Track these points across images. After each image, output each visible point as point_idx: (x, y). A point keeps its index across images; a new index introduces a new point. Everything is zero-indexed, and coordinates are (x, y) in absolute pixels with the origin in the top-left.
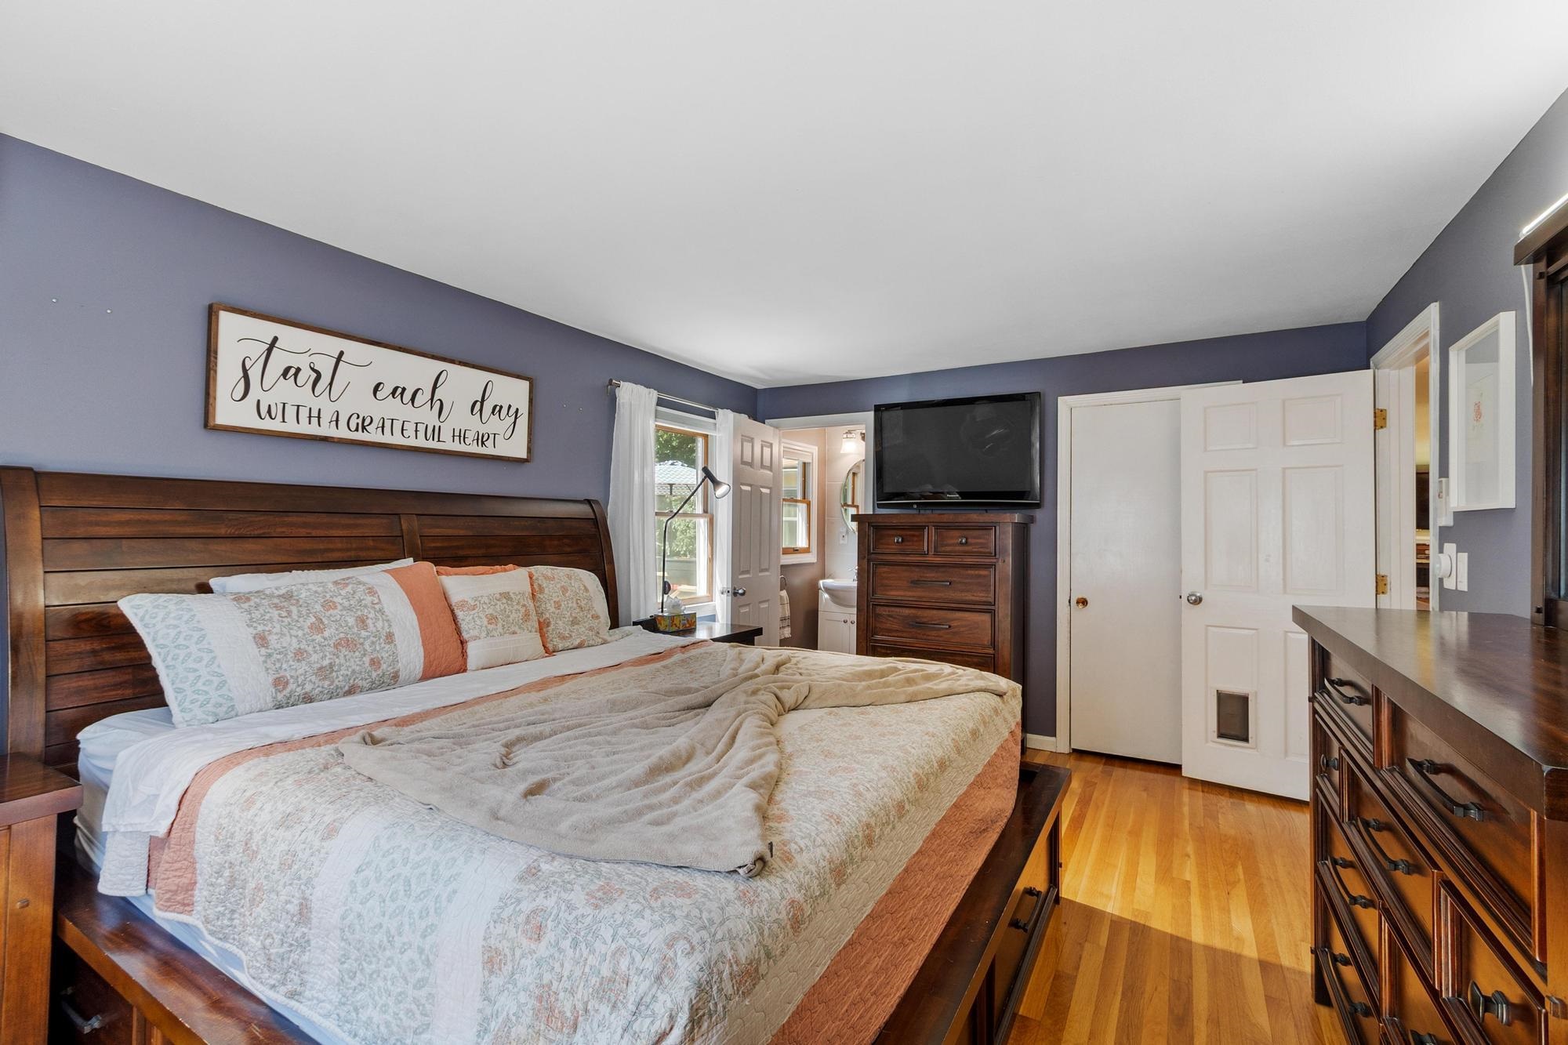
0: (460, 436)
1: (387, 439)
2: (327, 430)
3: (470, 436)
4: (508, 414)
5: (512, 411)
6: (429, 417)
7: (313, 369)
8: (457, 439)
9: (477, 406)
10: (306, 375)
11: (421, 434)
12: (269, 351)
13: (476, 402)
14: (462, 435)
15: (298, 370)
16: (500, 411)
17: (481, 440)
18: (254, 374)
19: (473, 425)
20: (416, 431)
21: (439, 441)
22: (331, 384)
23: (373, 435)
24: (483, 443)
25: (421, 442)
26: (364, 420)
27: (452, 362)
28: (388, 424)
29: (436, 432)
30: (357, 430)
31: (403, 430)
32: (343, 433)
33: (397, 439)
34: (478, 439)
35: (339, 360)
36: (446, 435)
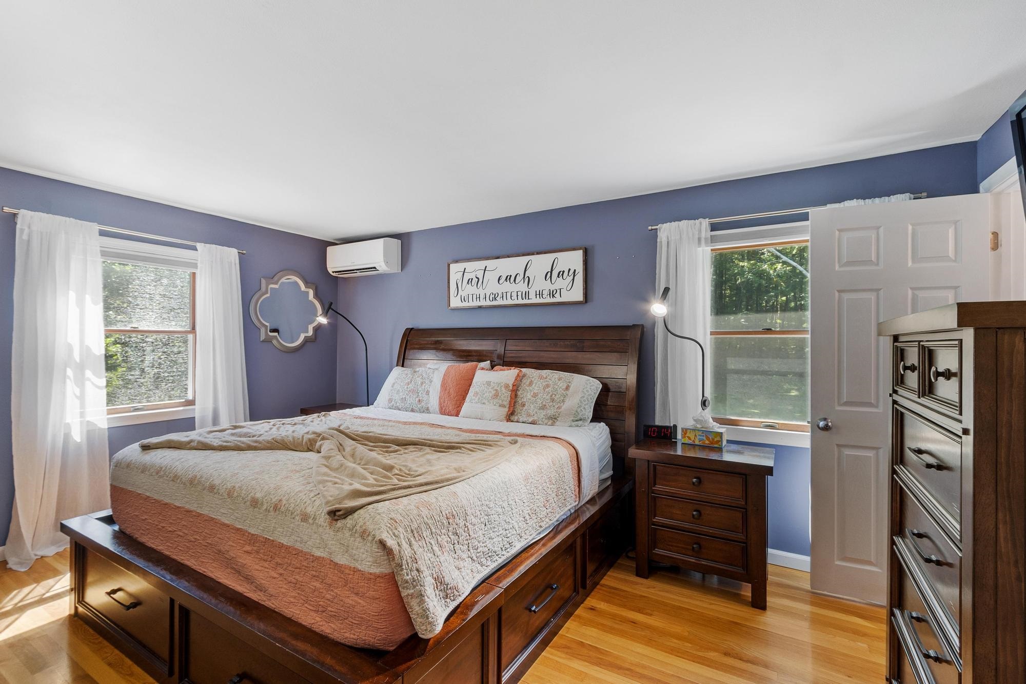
0: (539, 294)
1: (505, 302)
2: (483, 303)
3: (546, 293)
4: (568, 275)
5: (572, 272)
6: (522, 287)
7: (476, 277)
8: (538, 296)
9: (549, 275)
10: (475, 280)
11: (520, 297)
12: (463, 274)
13: (548, 272)
14: (541, 293)
15: (472, 279)
16: (563, 275)
17: (552, 294)
18: (460, 285)
19: (547, 286)
20: (517, 296)
21: (529, 299)
22: (483, 282)
23: (499, 302)
24: (553, 296)
25: (520, 301)
26: (495, 295)
27: (533, 254)
28: (505, 294)
29: (527, 295)
30: (493, 300)
31: (511, 296)
32: (488, 303)
33: (509, 302)
34: (550, 294)
35: (485, 270)
36: (532, 295)
